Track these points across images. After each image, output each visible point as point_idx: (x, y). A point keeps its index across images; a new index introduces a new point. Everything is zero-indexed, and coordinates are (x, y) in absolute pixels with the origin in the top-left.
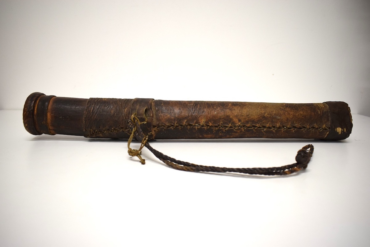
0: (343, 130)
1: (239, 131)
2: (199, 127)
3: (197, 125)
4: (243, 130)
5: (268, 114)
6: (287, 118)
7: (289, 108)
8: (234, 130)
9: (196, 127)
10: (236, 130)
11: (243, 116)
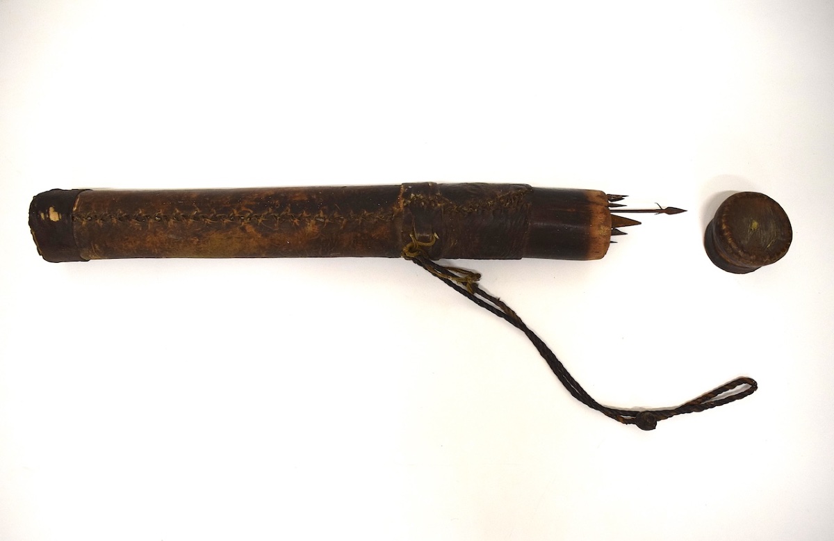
0: (47, 216)
1: (243, 209)
2: (317, 215)
3: (321, 220)
4: (235, 212)
5: (192, 242)
6: (155, 235)
8: (252, 212)
9: (321, 215)
10: (249, 212)
11: (239, 238)
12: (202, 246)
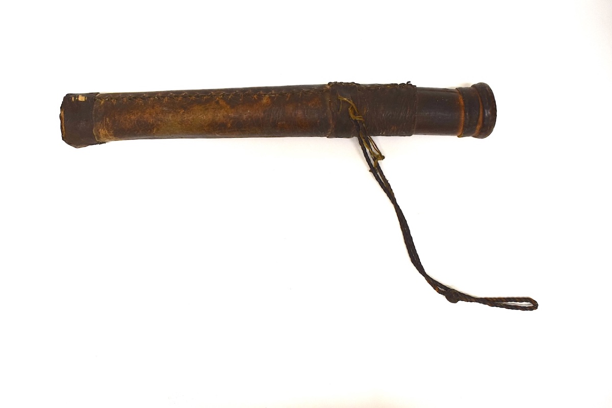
0: (77, 99)
2: (270, 93)
3: (273, 95)
5: (179, 112)
6: (153, 108)
7: (150, 123)
9: (273, 92)
11: (213, 109)
12: (185, 116)
